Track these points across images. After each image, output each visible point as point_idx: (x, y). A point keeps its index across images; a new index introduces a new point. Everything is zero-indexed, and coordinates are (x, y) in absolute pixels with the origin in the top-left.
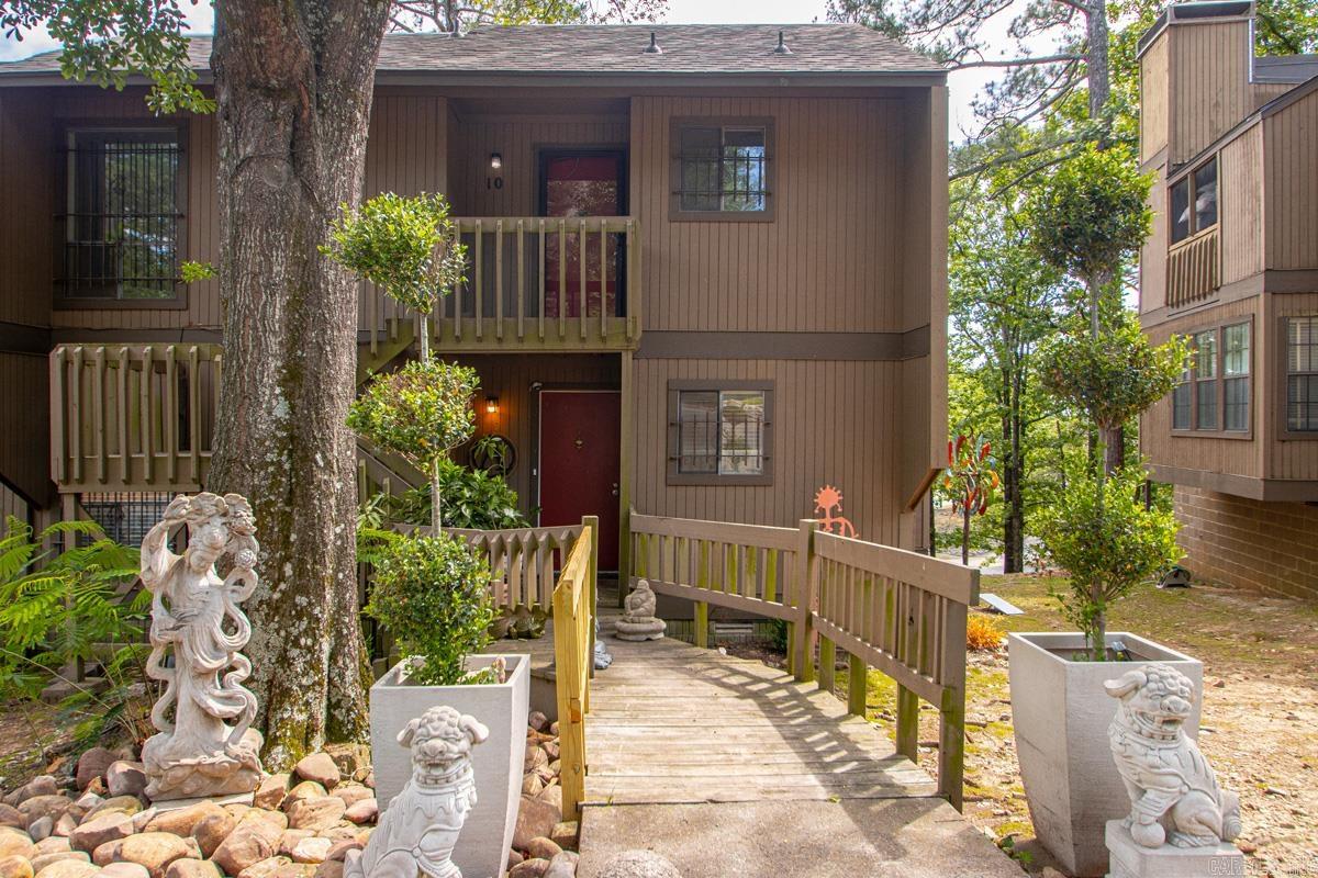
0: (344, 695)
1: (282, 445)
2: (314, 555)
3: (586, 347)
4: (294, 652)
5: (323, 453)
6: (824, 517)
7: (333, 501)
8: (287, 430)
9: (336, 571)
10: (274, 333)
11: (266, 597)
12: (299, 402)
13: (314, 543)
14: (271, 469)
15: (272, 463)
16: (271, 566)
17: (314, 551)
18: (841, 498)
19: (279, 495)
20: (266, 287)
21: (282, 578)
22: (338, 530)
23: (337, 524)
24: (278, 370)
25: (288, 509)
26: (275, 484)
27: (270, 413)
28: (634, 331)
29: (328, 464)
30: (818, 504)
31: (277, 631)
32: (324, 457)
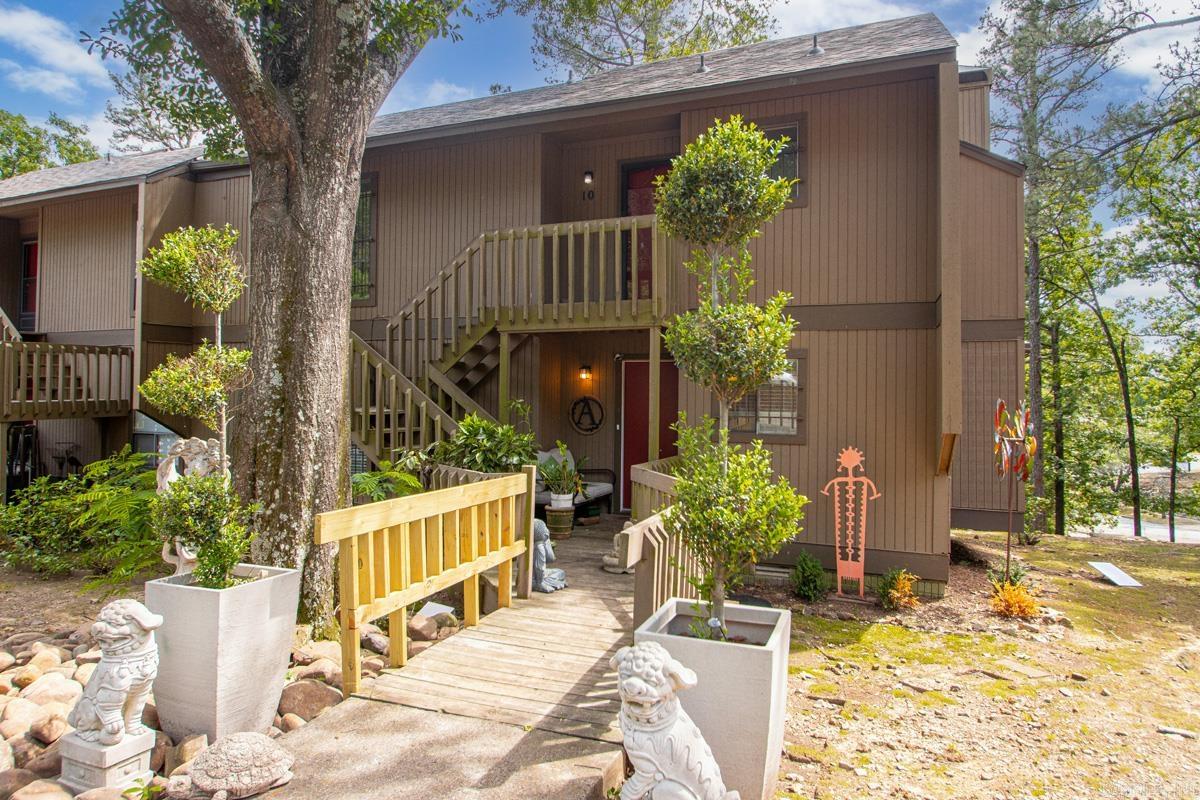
0: (311, 589)
1: (276, 405)
2: (294, 485)
3: (621, 325)
4: (276, 554)
5: (304, 411)
6: (847, 475)
7: (311, 446)
8: (280, 394)
9: (314, 498)
10: (271, 325)
11: (261, 512)
12: (289, 374)
13: (294, 475)
14: (268, 422)
15: (268, 418)
16: (265, 491)
17: (294, 481)
18: (863, 459)
19: (272, 440)
20: (266, 293)
21: (273, 500)
22: (316, 468)
23: (315, 463)
24: (275, 351)
25: (279, 451)
26: (271, 433)
27: (268, 382)
28: (659, 310)
29: (308, 420)
30: (840, 463)
31: (268, 537)
32: (305, 414)
